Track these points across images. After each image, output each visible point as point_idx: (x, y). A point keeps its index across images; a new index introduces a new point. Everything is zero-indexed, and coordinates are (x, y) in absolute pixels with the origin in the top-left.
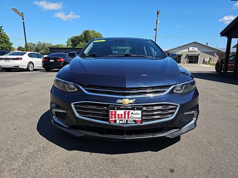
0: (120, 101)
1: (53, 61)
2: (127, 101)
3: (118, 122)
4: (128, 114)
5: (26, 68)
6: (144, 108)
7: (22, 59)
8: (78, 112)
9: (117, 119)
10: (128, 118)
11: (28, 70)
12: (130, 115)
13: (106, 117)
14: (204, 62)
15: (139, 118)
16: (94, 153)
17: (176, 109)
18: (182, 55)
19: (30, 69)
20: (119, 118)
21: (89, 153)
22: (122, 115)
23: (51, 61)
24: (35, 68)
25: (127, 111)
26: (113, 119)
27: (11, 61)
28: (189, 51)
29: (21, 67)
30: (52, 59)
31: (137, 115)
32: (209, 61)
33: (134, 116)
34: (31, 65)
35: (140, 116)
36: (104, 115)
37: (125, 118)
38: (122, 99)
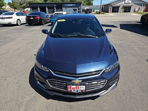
0: (73, 81)
1: (33, 18)
2: (77, 81)
3: (72, 91)
4: (78, 87)
5: (16, 23)
6: (87, 84)
7: (12, 17)
8: (51, 84)
9: (72, 89)
10: (78, 89)
11: (17, 25)
12: (79, 88)
13: (66, 88)
14: (134, 11)
15: (84, 89)
16: (60, 101)
17: (105, 82)
18: (119, 7)
19: (19, 24)
20: (73, 89)
21: (58, 101)
22: (74, 88)
23: (31, 18)
24: (22, 23)
25: (77, 86)
26: (70, 90)
27: (5, 19)
28: (125, 3)
29: (12, 23)
30: (32, 17)
31: (83, 88)
32: (138, 11)
33: (81, 88)
34: (19, 21)
35: (84, 88)
36: (64, 87)
37: (76, 89)
38: (74, 80)
